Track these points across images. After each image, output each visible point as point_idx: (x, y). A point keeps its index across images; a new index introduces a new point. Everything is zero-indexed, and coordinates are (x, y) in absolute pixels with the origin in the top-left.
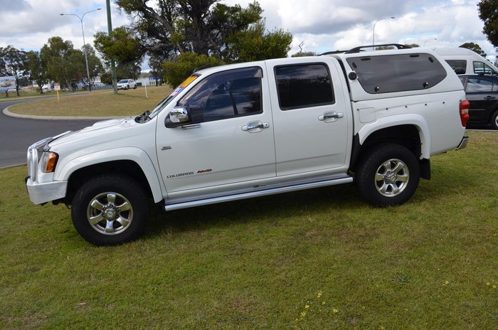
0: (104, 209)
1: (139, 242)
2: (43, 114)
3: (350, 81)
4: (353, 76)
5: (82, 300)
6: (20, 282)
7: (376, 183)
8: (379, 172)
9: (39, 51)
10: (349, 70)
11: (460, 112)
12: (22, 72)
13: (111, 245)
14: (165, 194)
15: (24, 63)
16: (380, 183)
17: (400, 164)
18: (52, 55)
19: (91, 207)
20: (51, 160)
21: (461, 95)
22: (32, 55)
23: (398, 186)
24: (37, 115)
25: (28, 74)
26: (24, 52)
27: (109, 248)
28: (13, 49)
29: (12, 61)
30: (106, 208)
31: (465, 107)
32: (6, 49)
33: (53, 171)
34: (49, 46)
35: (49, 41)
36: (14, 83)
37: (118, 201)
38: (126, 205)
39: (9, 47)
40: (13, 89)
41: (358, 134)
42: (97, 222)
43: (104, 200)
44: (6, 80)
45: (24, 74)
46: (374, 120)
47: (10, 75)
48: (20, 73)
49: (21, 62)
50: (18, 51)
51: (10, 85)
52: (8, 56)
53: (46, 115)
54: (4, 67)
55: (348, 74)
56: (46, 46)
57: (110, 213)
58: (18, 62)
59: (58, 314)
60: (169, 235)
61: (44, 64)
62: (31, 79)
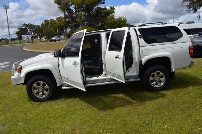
0: (39, 88)
1: (51, 101)
2: (37, 50)
3: (139, 38)
4: (140, 36)
5: (21, 122)
6: (4, 114)
7: (150, 82)
8: (152, 77)
9: (40, 25)
10: (139, 34)
11: (189, 51)
12: (34, 33)
13: (40, 102)
14: (62, 83)
15: (35, 30)
16: (152, 81)
17: (161, 73)
18: (45, 27)
19: (34, 87)
20: (19, 68)
21: (190, 44)
22: (38, 27)
23: (160, 83)
24: (35, 50)
25: (36, 34)
26: (35, 25)
27: (40, 103)
28: (31, 24)
29: (30, 29)
30: (39, 87)
31: (192, 49)
32: (28, 24)
33: (20, 72)
34: (44, 23)
35: (44, 21)
36: (30, 37)
37: (44, 85)
38: (47, 87)
39: (29, 23)
40: (30, 40)
41: (142, 60)
42: (36, 92)
43: (38, 84)
44: (28, 36)
45: (35, 34)
46: (149, 55)
47: (30, 34)
48: (33, 34)
49: (34, 29)
50: (33, 25)
51: (29, 38)
52: (29, 27)
53: (38, 50)
54: (28, 31)
55: (138, 35)
56: (43, 23)
57: (40, 89)
58: (33, 29)
59: (11, 127)
60: (63, 99)
61: (42, 30)
62: (37, 36)
